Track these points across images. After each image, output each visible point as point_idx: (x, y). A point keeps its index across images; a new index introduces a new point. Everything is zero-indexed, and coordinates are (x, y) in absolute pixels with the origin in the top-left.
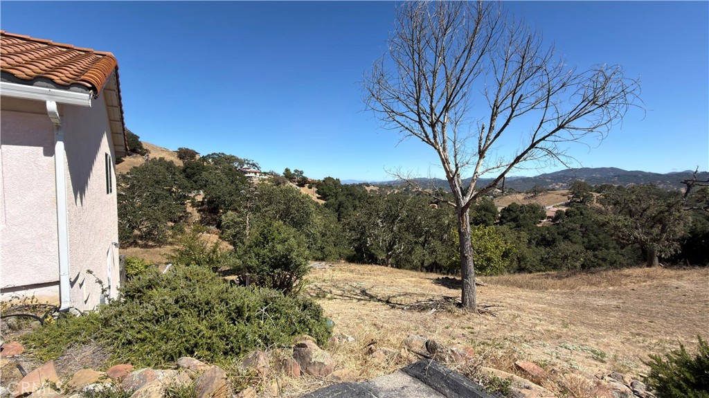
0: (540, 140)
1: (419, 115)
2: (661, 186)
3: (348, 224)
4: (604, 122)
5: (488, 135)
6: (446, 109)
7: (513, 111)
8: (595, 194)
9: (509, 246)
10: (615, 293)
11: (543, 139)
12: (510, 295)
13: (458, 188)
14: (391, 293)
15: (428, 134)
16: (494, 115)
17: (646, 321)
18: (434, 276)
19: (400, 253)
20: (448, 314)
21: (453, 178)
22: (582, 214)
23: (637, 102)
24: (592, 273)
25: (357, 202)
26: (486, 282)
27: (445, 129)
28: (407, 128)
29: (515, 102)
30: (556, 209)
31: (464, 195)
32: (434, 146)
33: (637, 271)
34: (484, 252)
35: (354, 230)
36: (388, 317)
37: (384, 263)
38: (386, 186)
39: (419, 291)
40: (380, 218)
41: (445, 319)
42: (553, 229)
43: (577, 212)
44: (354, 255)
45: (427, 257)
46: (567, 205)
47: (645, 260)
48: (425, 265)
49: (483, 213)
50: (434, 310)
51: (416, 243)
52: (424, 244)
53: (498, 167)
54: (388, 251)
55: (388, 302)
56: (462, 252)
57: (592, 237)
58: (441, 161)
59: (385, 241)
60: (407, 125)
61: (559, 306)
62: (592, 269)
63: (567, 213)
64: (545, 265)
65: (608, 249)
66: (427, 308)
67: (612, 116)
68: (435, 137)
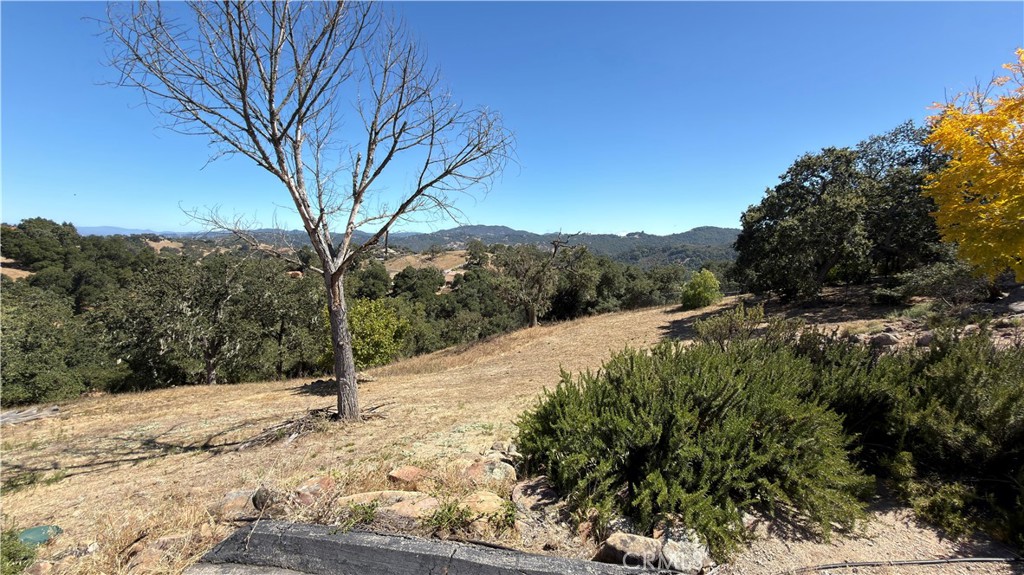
0: (427, 186)
1: (246, 117)
2: (539, 247)
3: (105, 316)
4: (488, 173)
5: (365, 171)
6: (299, 117)
7: (396, 142)
8: (490, 255)
9: (403, 321)
10: (506, 358)
11: (431, 184)
12: (404, 385)
13: (325, 245)
14: (213, 429)
15: (267, 155)
16: (372, 144)
17: (527, 381)
18: (299, 382)
19: (235, 356)
20: (318, 435)
21: (315, 230)
22: (478, 277)
23: (514, 156)
24: (488, 341)
25: (128, 273)
26: (376, 375)
27: (299, 151)
28: (225, 138)
29: (397, 130)
30: (454, 273)
31: (334, 254)
32: (279, 176)
33: (522, 333)
34: (370, 335)
35: (120, 328)
36: (203, 473)
37: (202, 379)
38: (200, 241)
39: (271, 411)
40: (184, 299)
41: (312, 443)
42: (452, 297)
43: (474, 275)
44: (129, 378)
45: (286, 356)
46: (465, 267)
47: (528, 321)
48: (284, 369)
49: (372, 281)
50: (293, 436)
51: (264, 335)
52: (280, 336)
53: (381, 217)
54: (209, 356)
55: (206, 447)
56: (334, 340)
57: (488, 302)
58: (293, 203)
59: (202, 340)
60: (225, 133)
61: (456, 385)
62: (488, 337)
63: (465, 277)
64: (445, 341)
65: (501, 314)
66: (283, 435)
67: (495, 168)
68: (281, 161)
